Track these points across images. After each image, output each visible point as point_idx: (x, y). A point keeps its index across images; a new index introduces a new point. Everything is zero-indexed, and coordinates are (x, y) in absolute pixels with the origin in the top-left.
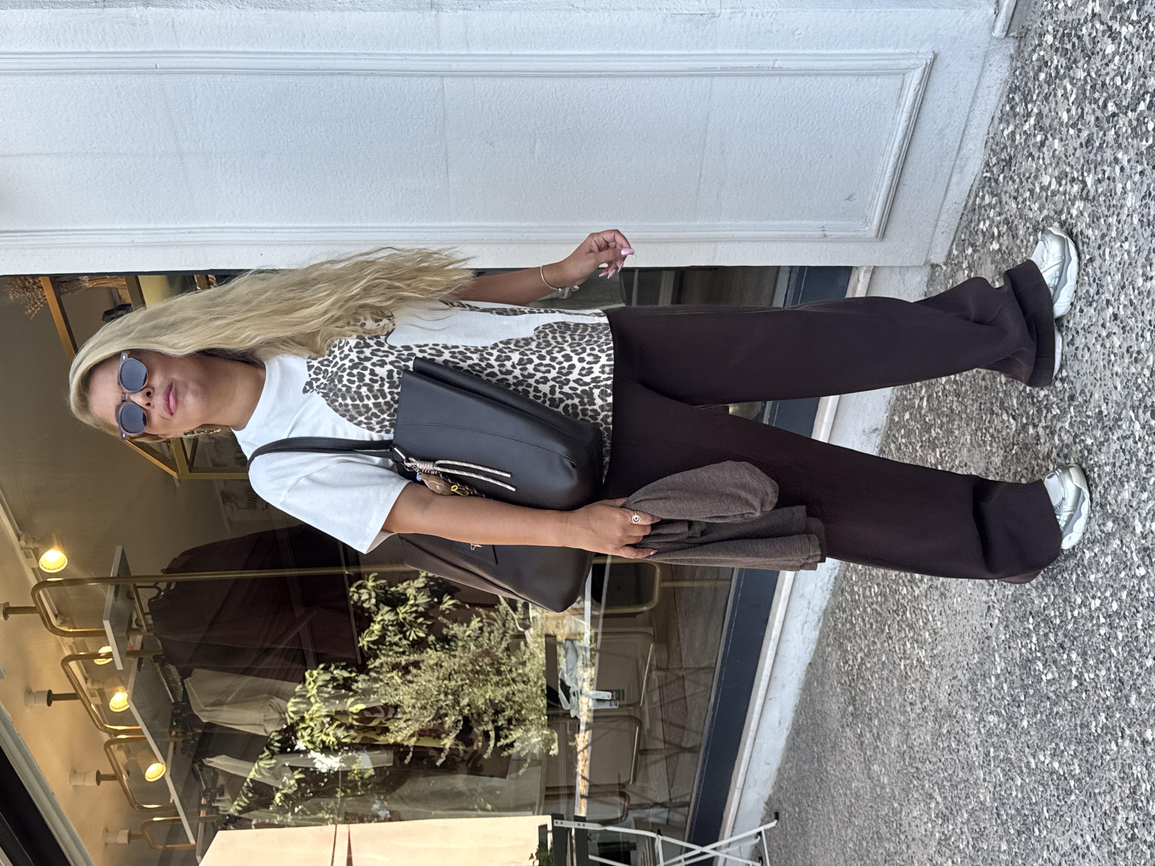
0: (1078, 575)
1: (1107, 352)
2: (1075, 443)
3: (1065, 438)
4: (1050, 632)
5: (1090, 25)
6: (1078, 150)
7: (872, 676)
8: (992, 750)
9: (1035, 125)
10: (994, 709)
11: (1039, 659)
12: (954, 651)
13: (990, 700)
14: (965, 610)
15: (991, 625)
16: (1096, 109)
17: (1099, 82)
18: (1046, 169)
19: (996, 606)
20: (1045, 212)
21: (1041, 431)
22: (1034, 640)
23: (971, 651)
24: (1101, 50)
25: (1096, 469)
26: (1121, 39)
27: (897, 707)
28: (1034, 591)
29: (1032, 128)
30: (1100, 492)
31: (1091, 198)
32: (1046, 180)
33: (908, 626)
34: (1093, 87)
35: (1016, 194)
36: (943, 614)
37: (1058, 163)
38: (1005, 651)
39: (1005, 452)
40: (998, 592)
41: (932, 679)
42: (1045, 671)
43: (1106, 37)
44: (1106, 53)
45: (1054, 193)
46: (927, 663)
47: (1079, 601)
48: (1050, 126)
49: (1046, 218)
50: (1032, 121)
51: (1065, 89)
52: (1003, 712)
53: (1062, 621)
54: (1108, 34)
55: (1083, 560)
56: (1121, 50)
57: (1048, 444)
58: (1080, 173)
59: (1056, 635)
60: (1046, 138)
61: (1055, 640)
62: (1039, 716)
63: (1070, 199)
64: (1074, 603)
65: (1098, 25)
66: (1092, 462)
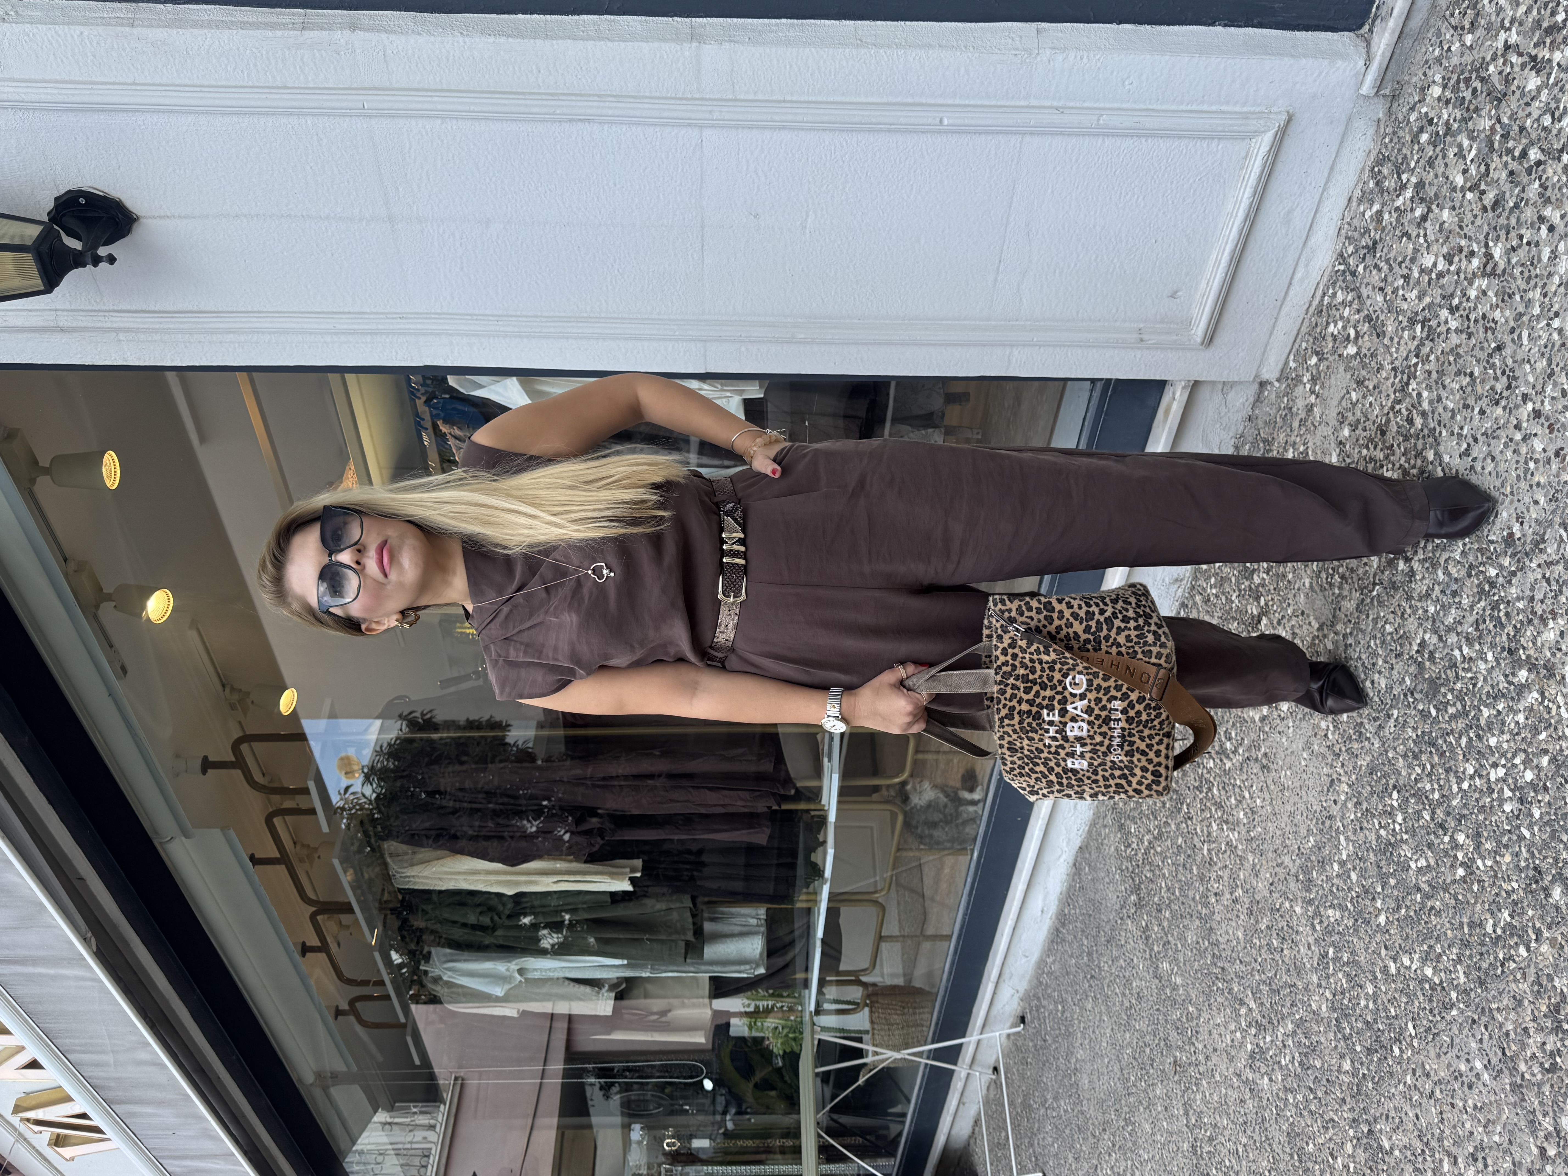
0: (1471, 739)
1: (1522, 460)
2: (1469, 576)
3: (1453, 571)
4: (1425, 809)
5: (1502, 60)
6: (1479, 218)
7: (1163, 862)
8: (1331, 951)
9: (1413, 197)
10: (1336, 902)
11: (1405, 842)
12: (1278, 832)
13: (1332, 891)
14: (1297, 784)
15: (1335, 802)
16: (1510, 161)
17: (1516, 128)
18: (1428, 248)
19: (1343, 779)
20: (1427, 300)
21: (1416, 565)
22: (1399, 818)
23: (1303, 832)
24: (1518, 87)
25: (1502, 607)
26: (1552, 68)
27: (1198, 897)
28: (1401, 760)
29: (1408, 202)
30: (1508, 634)
31: (1499, 272)
32: (1428, 261)
33: (1215, 804)
34: (1505, 137)
35: (1382, 285)
36: (1265, 789)
37: (1448, 238)
38: (1355, 834)
39: (1362, 594)
40: (1346, 763)
41: (1248, 866)
42: (1415, 857)
43: (1526, 71)
44: (1527, 89)
45: (1440, 275)
46: (1240, 847)
47: (1471, 771)
48: (1436, 194)
49: (1430, 306)
50: (1409, 193)
51: (1460, 146)
52: (1349, 905)
53: (1443, 796)
54: (1529, 67)
55: (1478, 720)
56: (1551, 81)
57: (1426, 581)
58: (1482, 244)
59: (1434, 813)
60: (1430, 210)
61: (1433, 819)
62: (1403, 911)
63: (1465, 278)
64: (1464, 773)
65: (1514, 59)
66: (1496, 598)
